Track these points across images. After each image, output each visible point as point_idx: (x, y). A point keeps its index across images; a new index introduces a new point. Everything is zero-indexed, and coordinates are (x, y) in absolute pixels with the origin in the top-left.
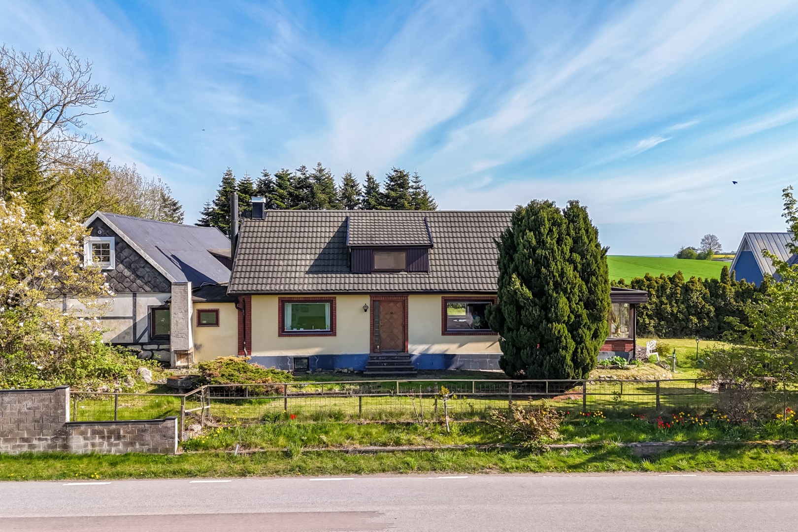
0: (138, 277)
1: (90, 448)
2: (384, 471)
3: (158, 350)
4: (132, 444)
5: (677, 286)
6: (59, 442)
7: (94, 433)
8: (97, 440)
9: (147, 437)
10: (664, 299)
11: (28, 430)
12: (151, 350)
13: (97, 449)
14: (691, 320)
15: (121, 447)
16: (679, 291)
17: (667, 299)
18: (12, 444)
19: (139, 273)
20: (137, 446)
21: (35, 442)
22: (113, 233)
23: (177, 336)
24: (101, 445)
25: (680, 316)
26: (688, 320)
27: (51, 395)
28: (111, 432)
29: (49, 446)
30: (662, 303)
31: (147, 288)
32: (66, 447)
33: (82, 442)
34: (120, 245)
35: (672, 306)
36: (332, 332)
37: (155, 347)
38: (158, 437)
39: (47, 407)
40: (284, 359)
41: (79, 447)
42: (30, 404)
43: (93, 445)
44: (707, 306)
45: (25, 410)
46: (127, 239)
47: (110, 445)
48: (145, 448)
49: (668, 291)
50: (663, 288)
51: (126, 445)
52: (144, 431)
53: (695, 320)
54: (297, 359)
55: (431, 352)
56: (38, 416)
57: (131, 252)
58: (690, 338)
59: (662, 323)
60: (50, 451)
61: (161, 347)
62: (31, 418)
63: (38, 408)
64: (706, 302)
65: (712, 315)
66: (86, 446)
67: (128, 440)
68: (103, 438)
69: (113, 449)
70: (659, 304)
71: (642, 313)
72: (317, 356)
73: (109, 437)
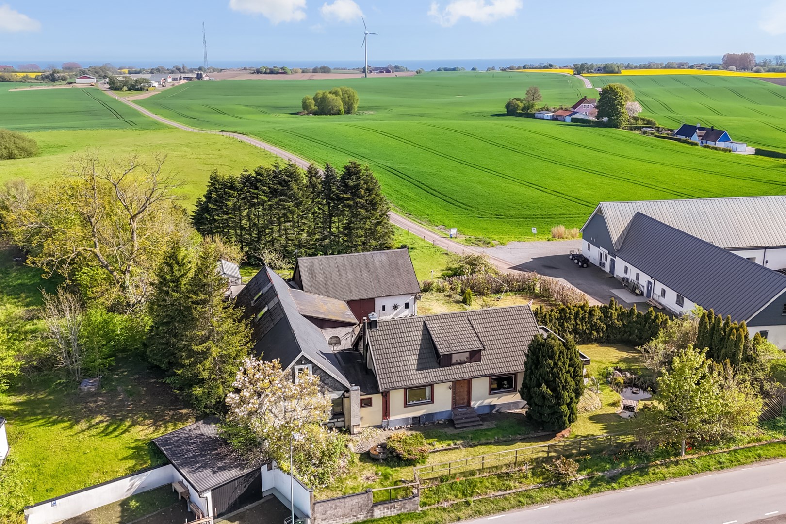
0: (326, 384)
1: (382, 514)
2: (513, 508)
3: (337, 421)
4: (400, 510)
5: (585, 312)
6: (369, 514)
7: (384, 508)
8: (386, 510)
9: (407, 506)
10: (578, 321)
11: (356, 512)
12: (333, 422)
13: (385, 514)
14: (593, 334)
15: (396, 512)
16: (587, 316)
17: (580, 321)
18: (349, 518)
19: (326, 382)
20: (403, 510)
21: (359, 516)
22: (311, 362)
23: (354, 417)
24: (387, 512)
25: (587, 332)
26: (591, 334)
27: (366, 495)
28: (391, 507)
29: (365, 517)
30: (577, 324)
31: (331, 389)
32: (372, 516)
33: (379, 512)
34: (315, 368)
35: (583, 325)
36: (432, 401)
37: (336, 420)
38: (411, 505)
39: (364, 500)
40: (407, 419)
41: (378, 515)
42: (356, 501)
43: (384, 513)
44: (602, 325)
45: (354, 503)
46: (319, 365)
47: (391, 512)
48: (406, 510)
49: (581, 316)
50: (577, 314)
51: (398, 510)
52: (405, 503)
53: (595, 333)
54: (413, 418)
55: (484, 404)
56: (360, 505)
57: (321, 371)
58: (592, 344)
59: (577, 336)
60: (366, 519)
61: (339, 420)
62: (357, 506)
63: (360, 502)
64: (601, 322)
65: (604, 330)
66: (381, 514)
67: (399, 508)
68: (388, 509)
69: (392, 513)
70: (575, 324)
71: (566, 331)
72: (424, 415)
73: (391, 509)
